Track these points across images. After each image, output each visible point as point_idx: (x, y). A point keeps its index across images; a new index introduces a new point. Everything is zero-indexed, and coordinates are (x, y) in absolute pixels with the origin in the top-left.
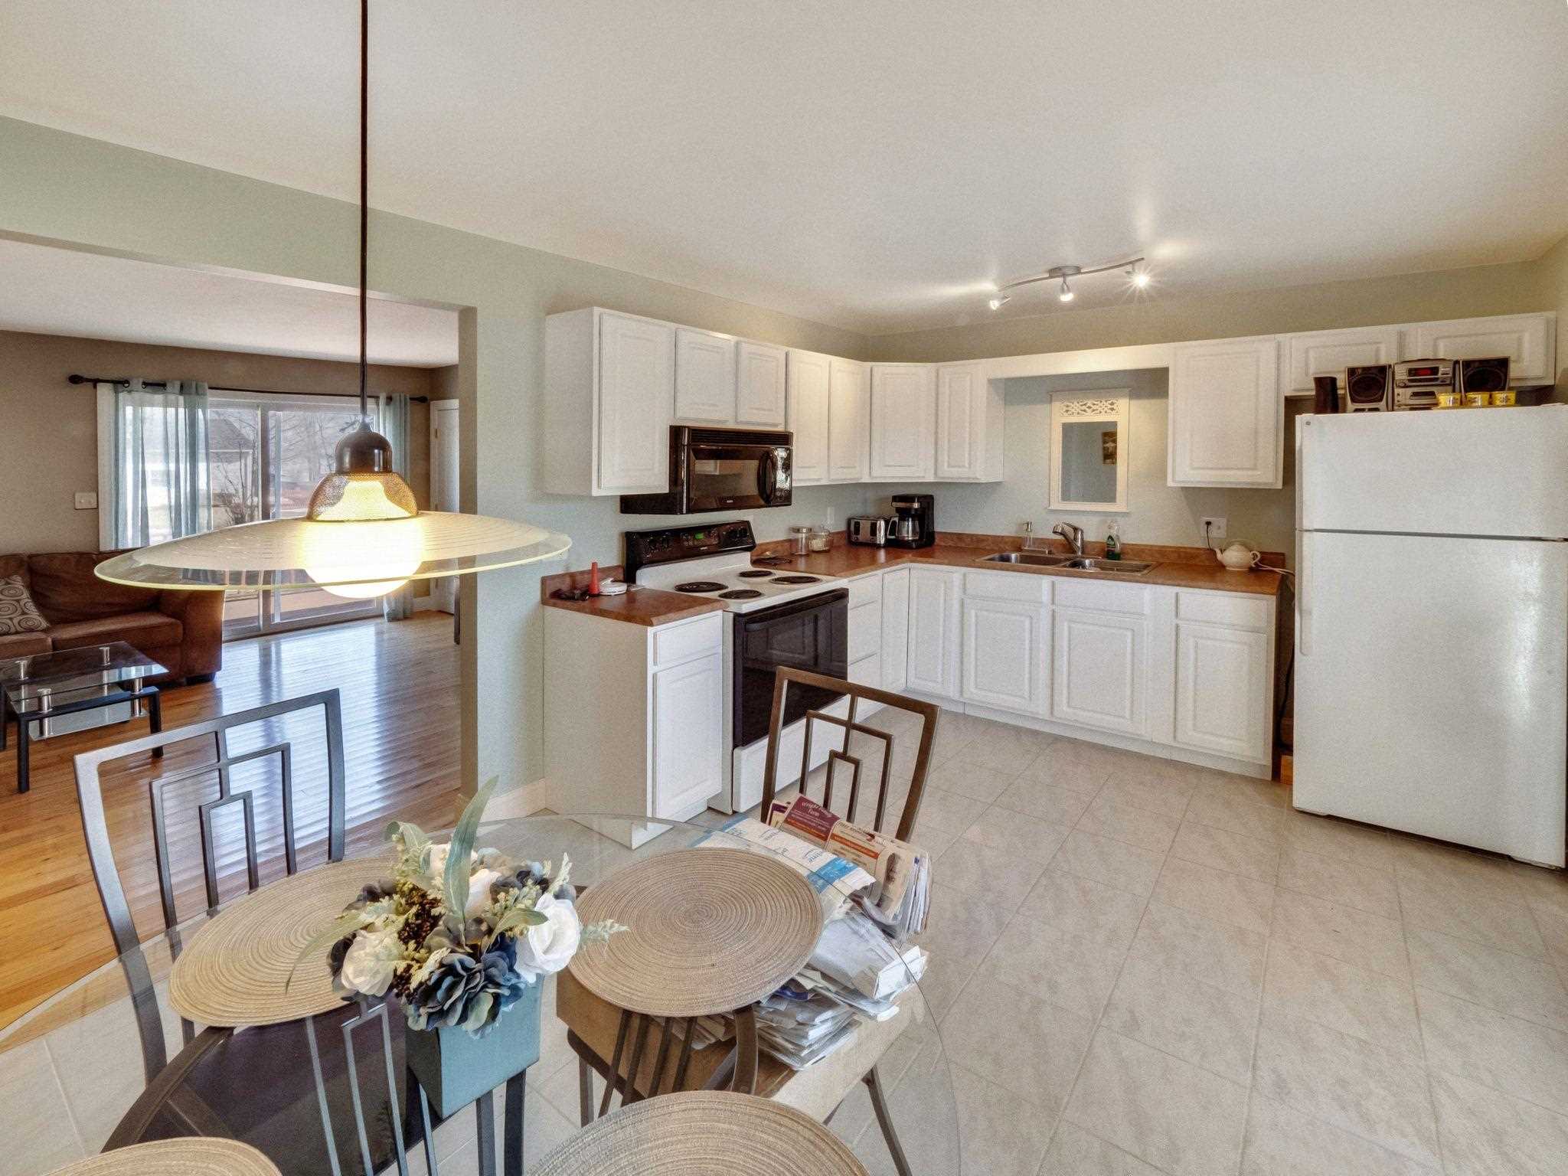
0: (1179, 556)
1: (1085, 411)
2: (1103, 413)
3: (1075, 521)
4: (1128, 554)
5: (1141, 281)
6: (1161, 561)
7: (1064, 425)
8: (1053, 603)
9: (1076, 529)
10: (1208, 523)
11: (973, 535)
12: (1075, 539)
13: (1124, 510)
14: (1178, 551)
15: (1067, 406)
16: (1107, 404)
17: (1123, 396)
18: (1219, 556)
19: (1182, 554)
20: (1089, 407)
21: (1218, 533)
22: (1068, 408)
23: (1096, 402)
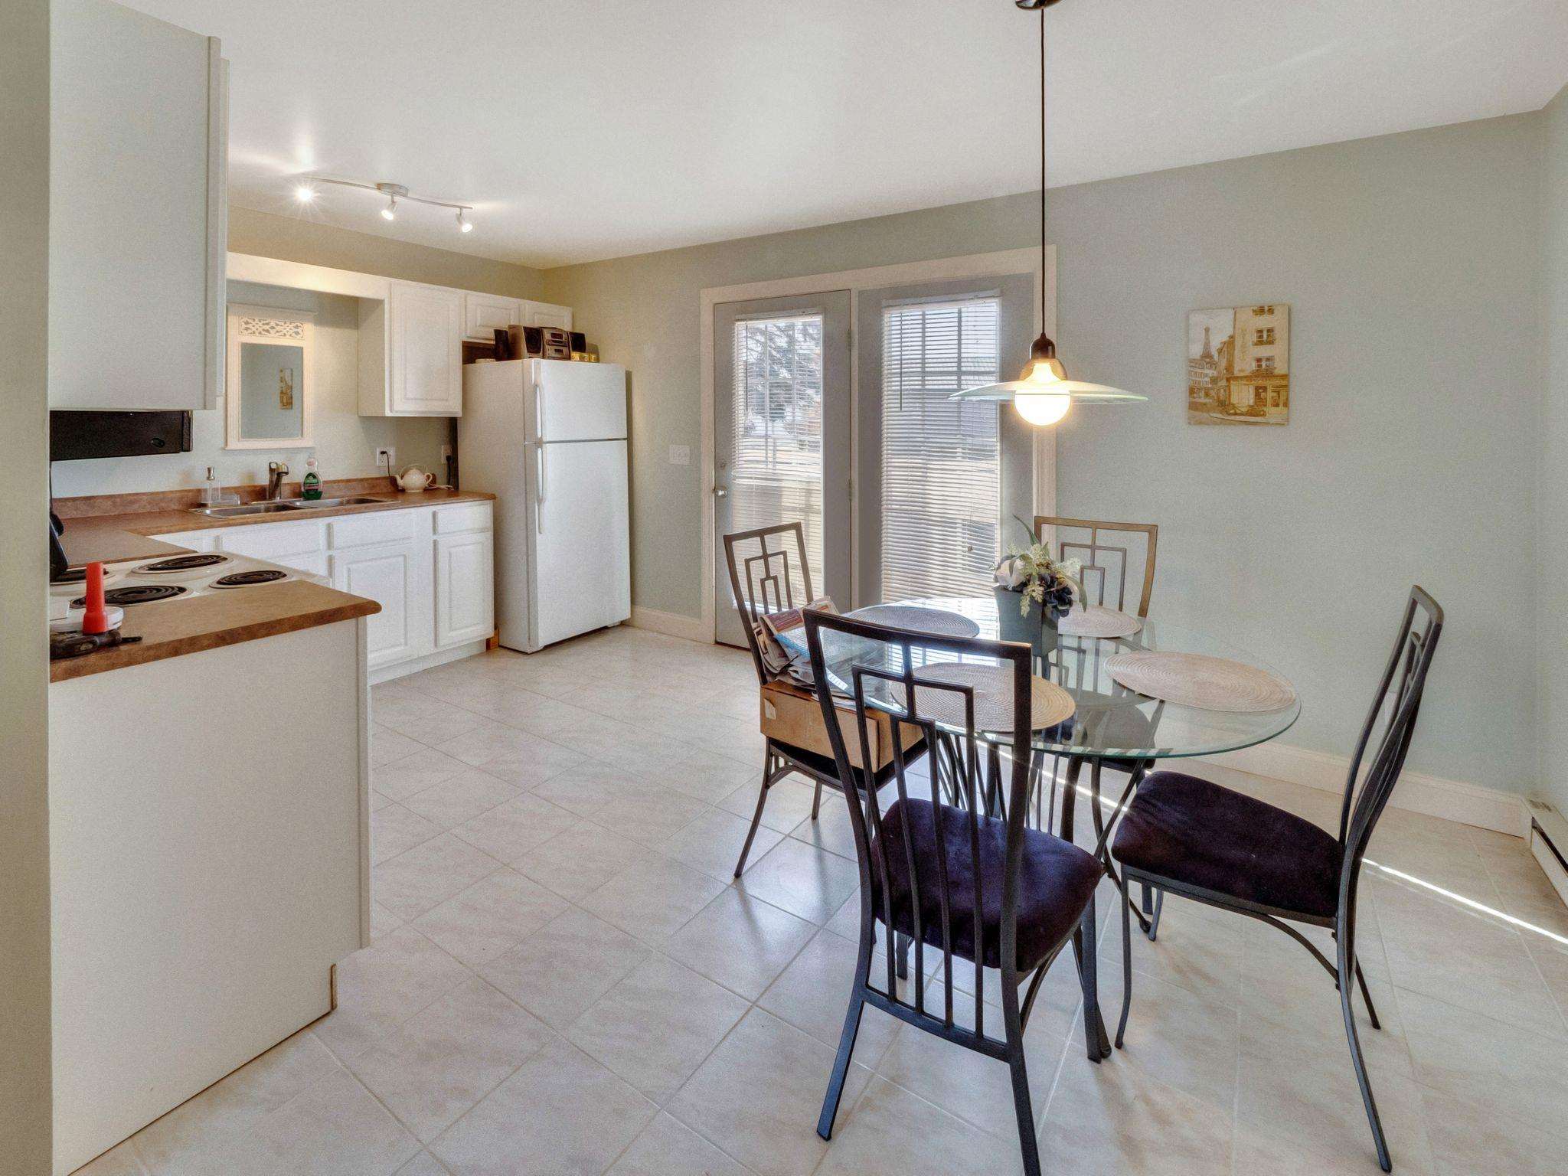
1: (268, 331)
2: (288, 336)
5: (467, 228)
7: (244, 344)
10: (383, 453)
13: (311, 446)
15: (247, 323)
16: (291, 326)
18: (400, 482)
19: (366, 485)
20: (272, 328)
22: (248, 326)
23: (280, 323)
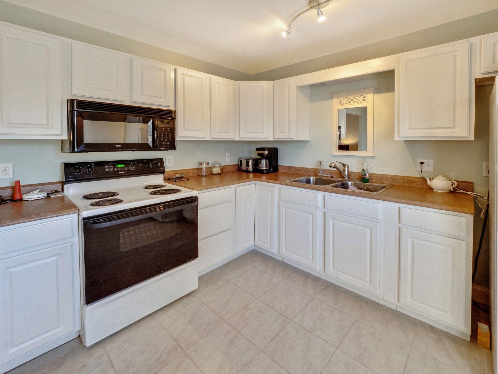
0: (404, 182)
1: (350, 102)
2: (359, 102)
3: (345, 161)
4: (373, 179)
6: (393, 184)
7: (339, 110)
8: (324, 207)
9: (344, 165)
10: (422, 163)
11: (295, 167)
12: (344, 171)
13: (372, 155)
14: (403, 178)
15: (340, 100)
16: (361, 98)
17: (369, 93)
18: (429, 182)
19: (406, 181)
20: (352, 100)
21: (428, 168)
22: (341, 101)
23: (355, 97)
